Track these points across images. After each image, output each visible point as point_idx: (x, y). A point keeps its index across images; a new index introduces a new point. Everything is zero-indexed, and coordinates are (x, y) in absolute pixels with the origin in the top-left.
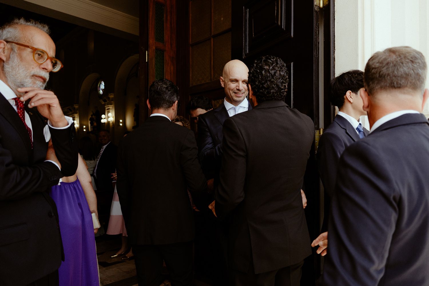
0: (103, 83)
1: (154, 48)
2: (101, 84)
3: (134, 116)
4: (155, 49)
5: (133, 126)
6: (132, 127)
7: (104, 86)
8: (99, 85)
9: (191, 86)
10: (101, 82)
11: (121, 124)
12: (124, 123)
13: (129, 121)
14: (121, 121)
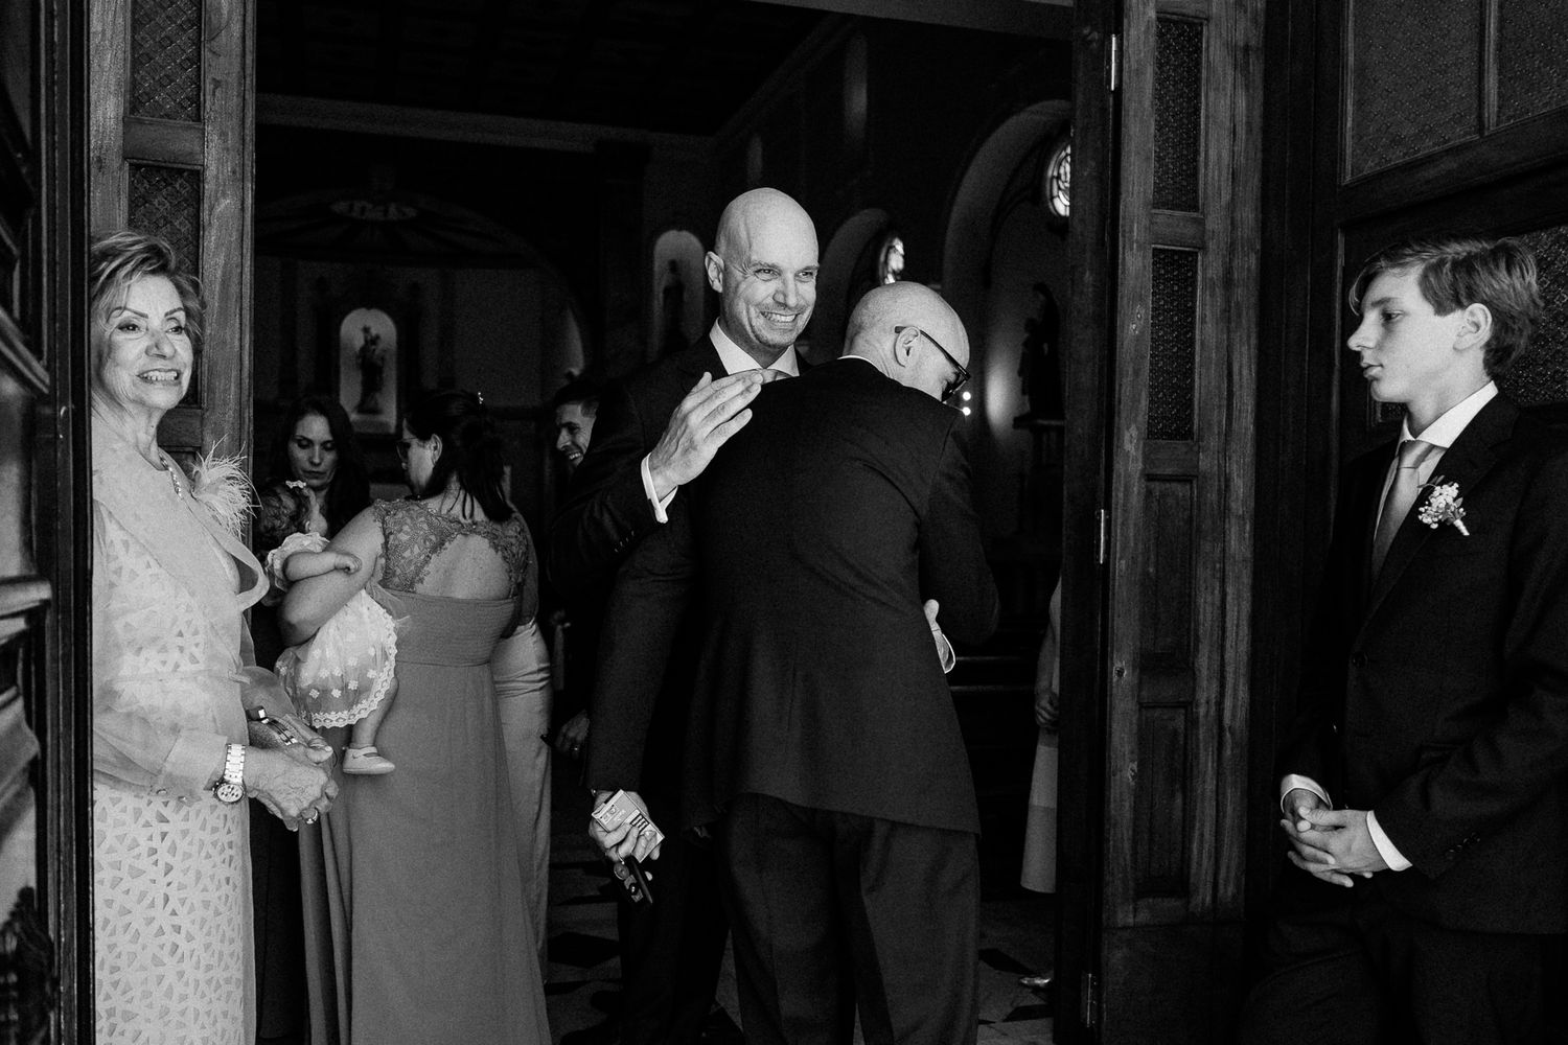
0: (899, 247)
1: (1152, 14)
2: (891, 251)
3: (1021, 373)
4: (1158, 19)
5: (1017, 415)
6: (1012, 422)
7: (904, 257)
8: (882, 258)
9: (1348, 178)
10: (891, 242)
11: (967, 411)
12: (980, 403)
13: (1000, 397)
14: (967, 396)
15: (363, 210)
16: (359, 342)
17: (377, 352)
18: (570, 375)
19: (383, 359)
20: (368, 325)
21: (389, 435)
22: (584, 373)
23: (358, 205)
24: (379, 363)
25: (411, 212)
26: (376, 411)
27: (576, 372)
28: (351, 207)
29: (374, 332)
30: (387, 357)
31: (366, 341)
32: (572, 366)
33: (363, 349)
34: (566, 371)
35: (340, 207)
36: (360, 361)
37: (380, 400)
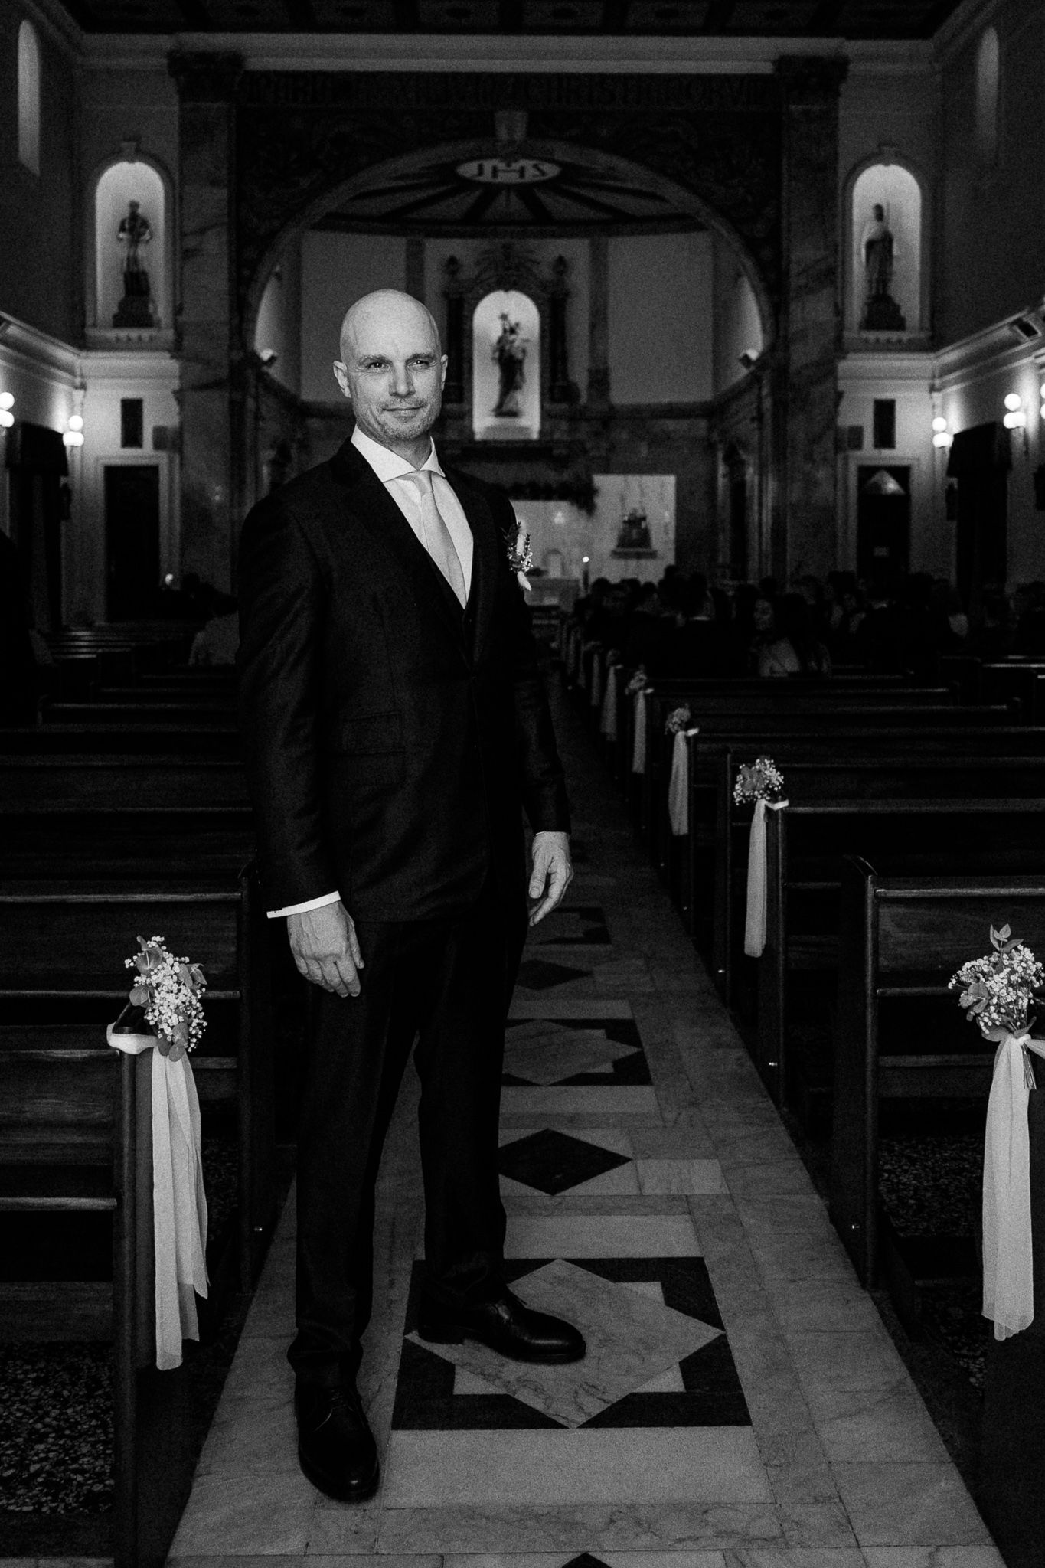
15: (495, 171)
16: (496, 332)
17: (517, 344)
18: (746, 360)
19: (524, 351)
20: (505, 311)
21: (530, 441)
22: (762, 355)
23: (488, 165)
24: (519, 356)
25: (551, 170)
26: (514, 414)
27: (753, 354)
28: (481, 168)
29: (513, 319)
30: (529, 350)
31: (505, 331)
32: (747, 348)
33: (501, 340)
34: (741, 355)
35: (469, 170)
36: (497, 355)
37: (520, 402)
